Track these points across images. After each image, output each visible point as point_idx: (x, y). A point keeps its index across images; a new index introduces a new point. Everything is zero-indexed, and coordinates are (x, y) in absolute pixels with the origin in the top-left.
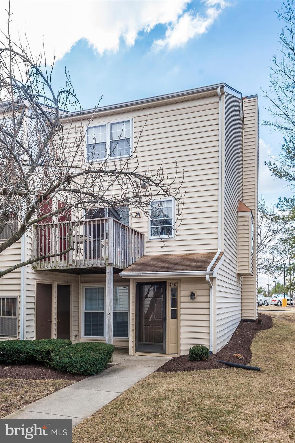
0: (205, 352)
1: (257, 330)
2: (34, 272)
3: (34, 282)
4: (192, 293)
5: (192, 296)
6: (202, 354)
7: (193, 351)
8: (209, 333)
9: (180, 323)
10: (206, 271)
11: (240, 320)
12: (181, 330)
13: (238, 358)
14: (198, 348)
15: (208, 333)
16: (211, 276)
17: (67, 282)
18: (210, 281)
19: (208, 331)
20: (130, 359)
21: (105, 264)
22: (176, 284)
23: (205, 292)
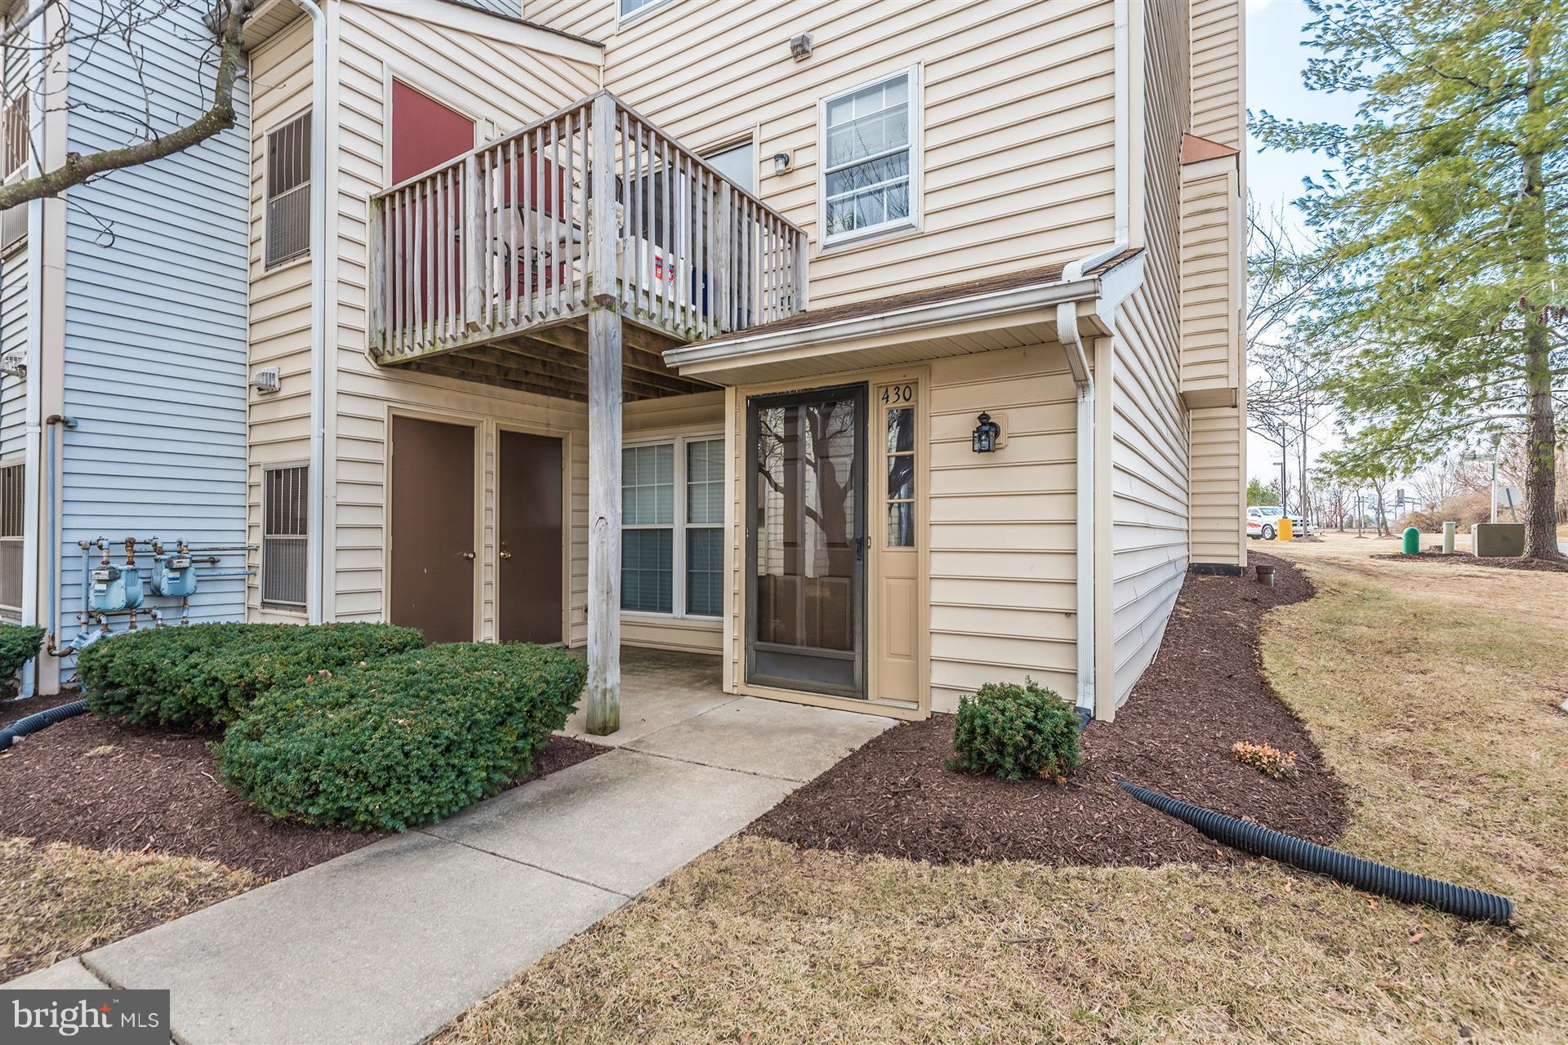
0: (1053, 733)
1: (1259, 605)
2: (378, 373)
3: (381, 411)
4: (984, 418)
5: (987, 433)
6: (1031, 742)
7: (978, 722)
8: (1071, 614)
9: (928, 565)
10: (1058, 283)
11: (1183, 566)
12: (935, 598)
13: (1263, 771)
14: (1010, 705)
15: (1068, 614)
16: (1085, 312)
17: (548, 425)
18: (1078, 338)
19: (1067, 606)
20: (713, 713)
21: (583, 302)
22: (909, 389)
23: (1052, 416)
